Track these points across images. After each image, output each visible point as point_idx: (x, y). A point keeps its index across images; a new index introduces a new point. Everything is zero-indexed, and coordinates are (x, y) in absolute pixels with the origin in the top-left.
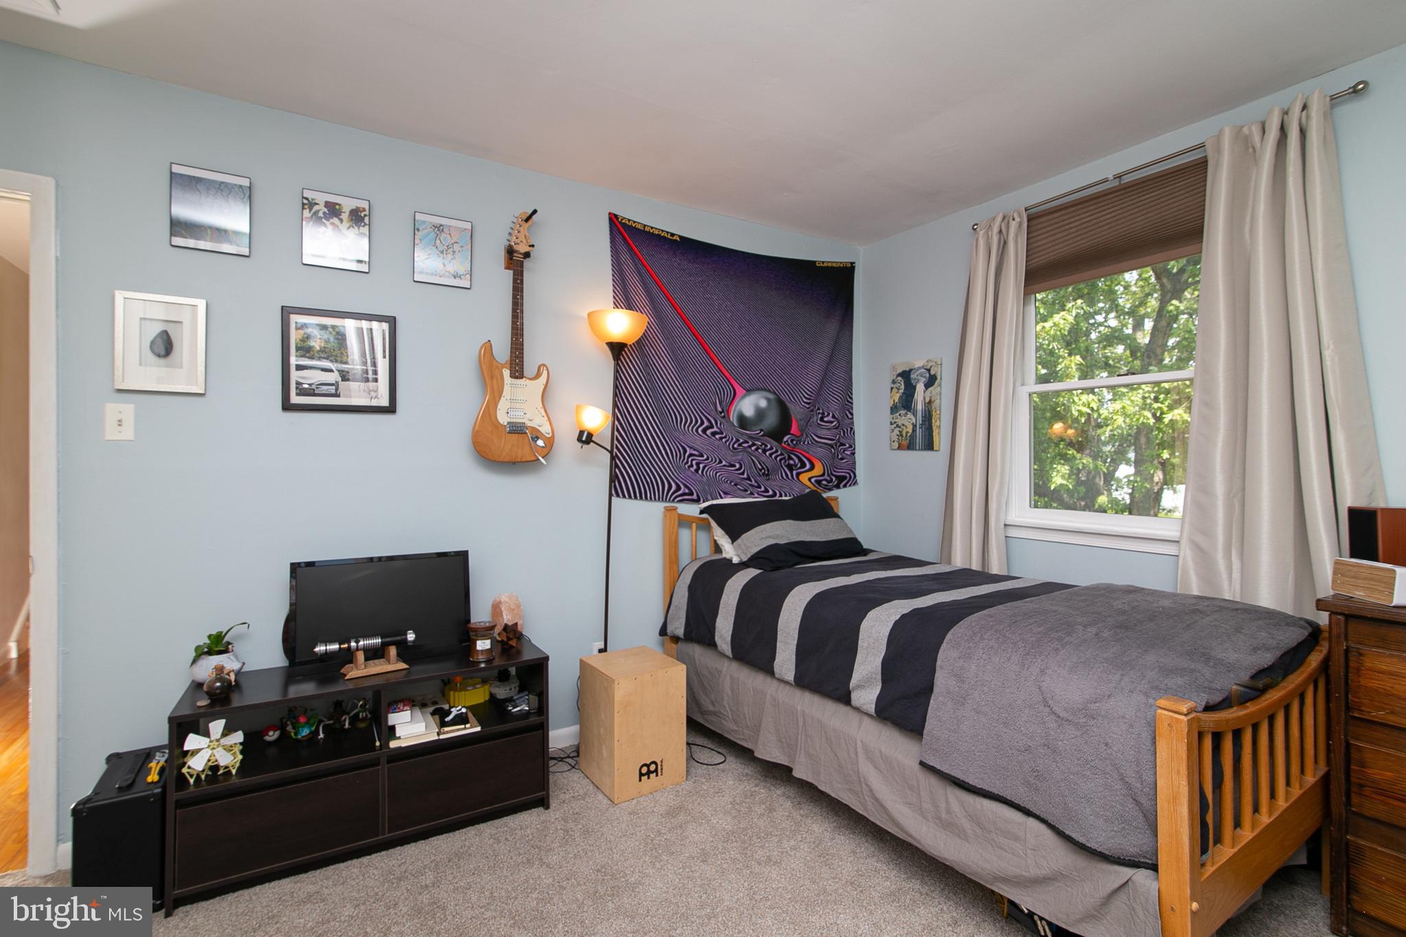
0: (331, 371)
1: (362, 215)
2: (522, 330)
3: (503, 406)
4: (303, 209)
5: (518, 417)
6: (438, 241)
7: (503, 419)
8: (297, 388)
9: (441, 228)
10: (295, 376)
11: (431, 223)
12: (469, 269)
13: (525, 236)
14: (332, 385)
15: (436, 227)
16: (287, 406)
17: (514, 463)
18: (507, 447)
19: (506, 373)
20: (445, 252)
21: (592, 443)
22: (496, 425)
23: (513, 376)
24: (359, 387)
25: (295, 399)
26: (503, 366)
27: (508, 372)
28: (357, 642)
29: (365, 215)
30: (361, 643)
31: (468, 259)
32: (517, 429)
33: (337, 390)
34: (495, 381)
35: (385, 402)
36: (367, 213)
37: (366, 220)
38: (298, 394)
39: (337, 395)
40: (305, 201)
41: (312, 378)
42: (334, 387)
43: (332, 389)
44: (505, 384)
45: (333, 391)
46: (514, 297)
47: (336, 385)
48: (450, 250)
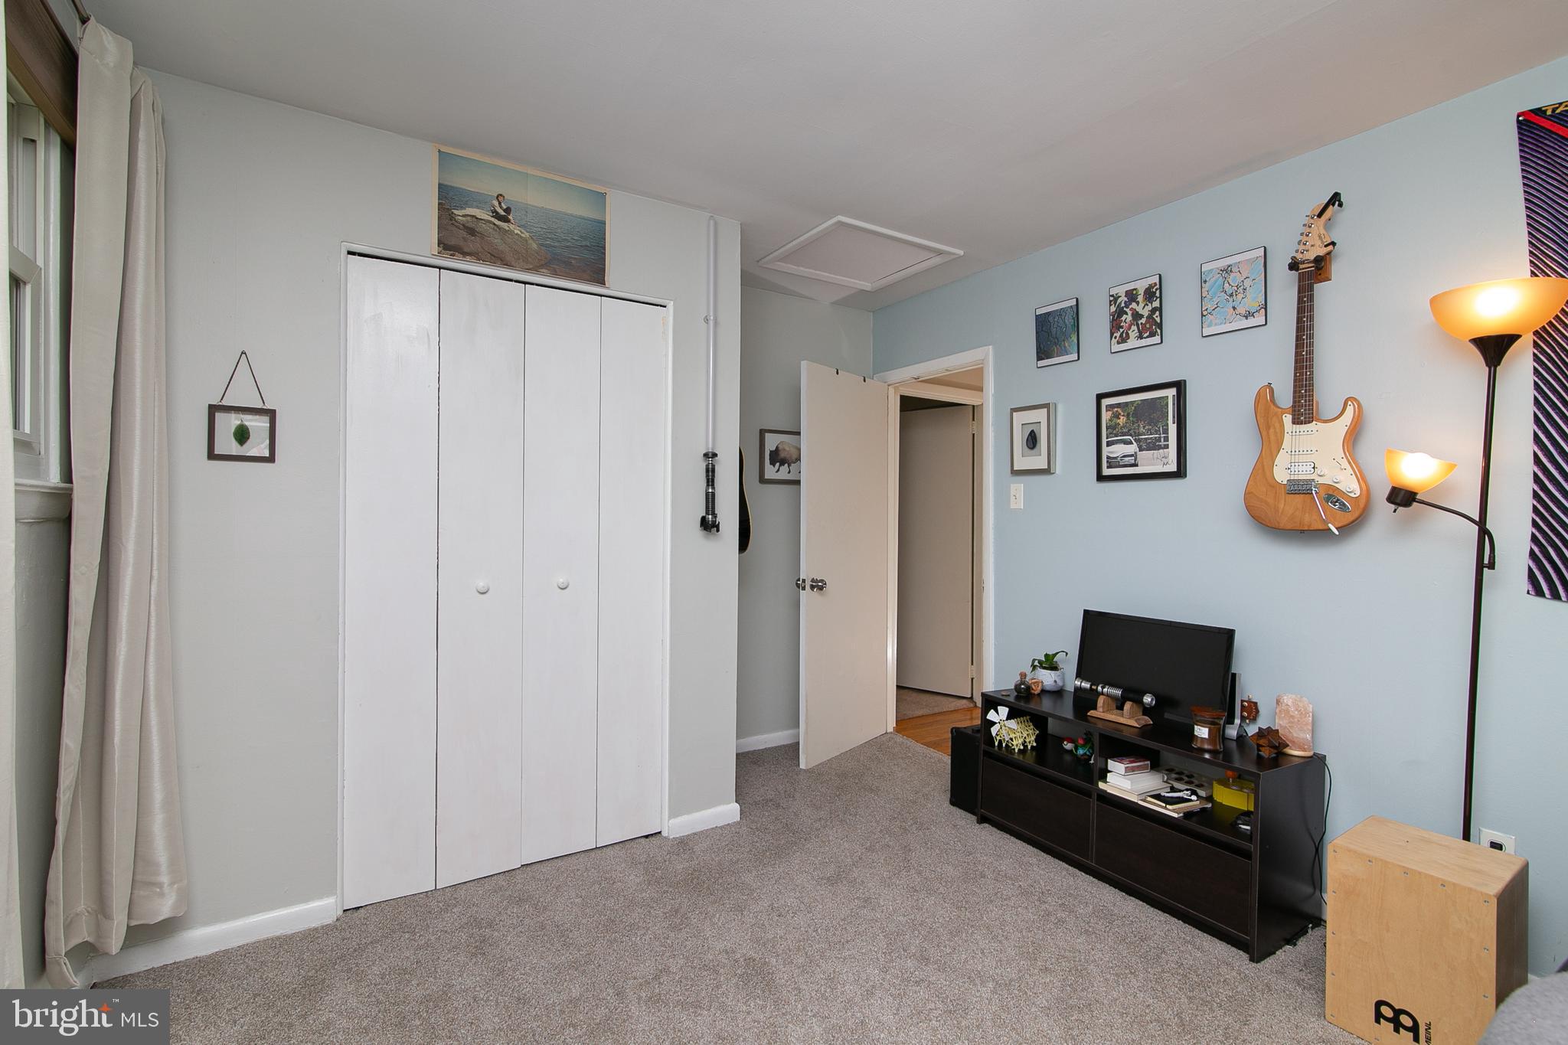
0: (1131, 443)
1: (1154, 290)
2: (1311, 360)
3: (1282, 461)
4: (1110, 305)
5: (1303, 473)
6: (1226, 285)
7: (1281, 475)
8: (1107, 462)
9: (1229, 269)
10: (1106, 451)
11: (1218, 268)
12: (1263, 302)
13: (1320, 237)
14: (1132, 456)
15: (1223, 271)
16: (1101, 478)
17: (1302, 531)
18: (1289, 509)
19: (1287, 419)
20: (1234, 294)
21: (1415, 503)
22: (1274, 485)
23: (1296, 421)
24: (1153, 455)
25: (1106, 472)
26: (1284, 410)
27: (1290, 417)
28: (1103, 688)
29: (1156, 290)
30: (1105, 690)
31: (1261, 291)
32: (1300, 489)
33: (1135, 460)
34: (1272, 430)
35: (1173, 468)
36: (1158, 286)
37: (1158, 294)
38: (1108, 467)
39: (1135, 465)
40: (1112, 298)
41: (1118, 450)
42: (1133, 458)
43: (1131, 460)
44: (1286, 432)
45: (1133, 462)
46: (1299, 320)
47: (1134, 455)
48: (1241, 289)
